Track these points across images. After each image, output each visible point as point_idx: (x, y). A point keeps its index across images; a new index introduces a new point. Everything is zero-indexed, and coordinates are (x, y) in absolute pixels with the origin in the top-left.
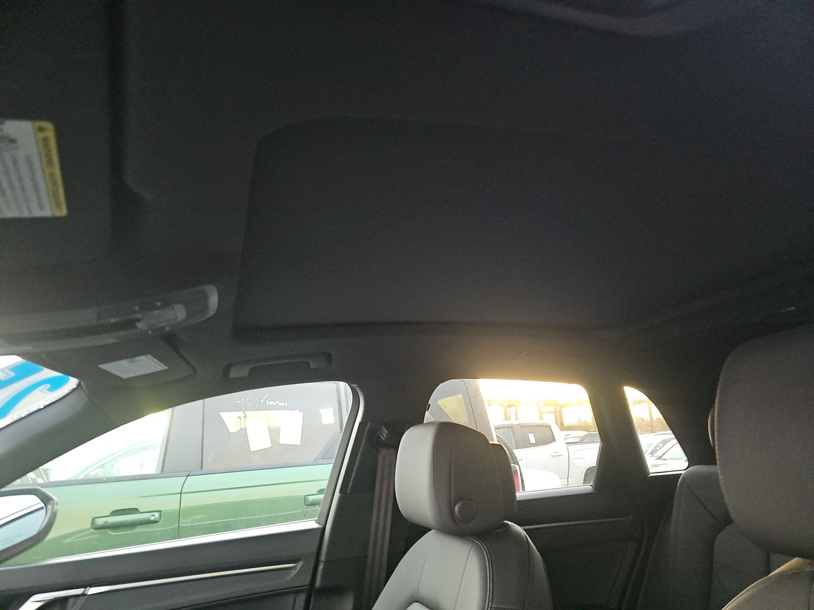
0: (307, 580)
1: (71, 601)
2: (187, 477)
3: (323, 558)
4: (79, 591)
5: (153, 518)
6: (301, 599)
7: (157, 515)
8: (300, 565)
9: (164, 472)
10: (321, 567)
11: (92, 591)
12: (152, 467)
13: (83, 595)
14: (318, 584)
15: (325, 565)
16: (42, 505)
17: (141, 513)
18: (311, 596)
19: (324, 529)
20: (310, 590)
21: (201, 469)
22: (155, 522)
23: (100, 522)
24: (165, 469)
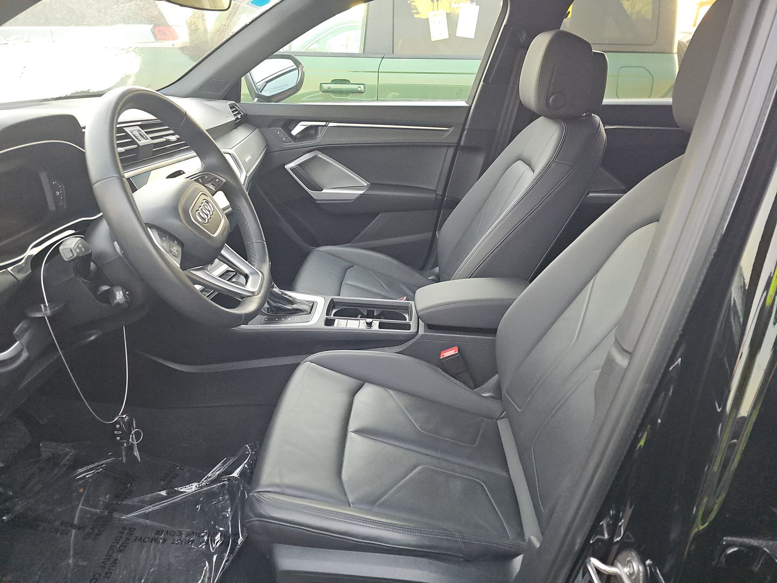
0: (455, 140)
1: (320, 128)
2: (383, 58)
3: (467, 127)
4: (324, 124)
5: (359, 89)
6: (451, 151)
7: (362, 86)
8: (451, 129)
9: (366, 53)
10: (465, 132)
11: (331, 124)
12: (356, 48)
13: (325, 126)
14: (462, 143)
15: (467, 132)
16: (295, 67)
17: (352, 84)
18: (457, 151)
19: (471, 107)
20: (457, 147)
21: (392, 54)
22: (361, 92)
23: (325, 87)
24: (366, 51)
